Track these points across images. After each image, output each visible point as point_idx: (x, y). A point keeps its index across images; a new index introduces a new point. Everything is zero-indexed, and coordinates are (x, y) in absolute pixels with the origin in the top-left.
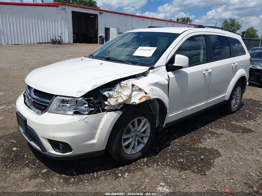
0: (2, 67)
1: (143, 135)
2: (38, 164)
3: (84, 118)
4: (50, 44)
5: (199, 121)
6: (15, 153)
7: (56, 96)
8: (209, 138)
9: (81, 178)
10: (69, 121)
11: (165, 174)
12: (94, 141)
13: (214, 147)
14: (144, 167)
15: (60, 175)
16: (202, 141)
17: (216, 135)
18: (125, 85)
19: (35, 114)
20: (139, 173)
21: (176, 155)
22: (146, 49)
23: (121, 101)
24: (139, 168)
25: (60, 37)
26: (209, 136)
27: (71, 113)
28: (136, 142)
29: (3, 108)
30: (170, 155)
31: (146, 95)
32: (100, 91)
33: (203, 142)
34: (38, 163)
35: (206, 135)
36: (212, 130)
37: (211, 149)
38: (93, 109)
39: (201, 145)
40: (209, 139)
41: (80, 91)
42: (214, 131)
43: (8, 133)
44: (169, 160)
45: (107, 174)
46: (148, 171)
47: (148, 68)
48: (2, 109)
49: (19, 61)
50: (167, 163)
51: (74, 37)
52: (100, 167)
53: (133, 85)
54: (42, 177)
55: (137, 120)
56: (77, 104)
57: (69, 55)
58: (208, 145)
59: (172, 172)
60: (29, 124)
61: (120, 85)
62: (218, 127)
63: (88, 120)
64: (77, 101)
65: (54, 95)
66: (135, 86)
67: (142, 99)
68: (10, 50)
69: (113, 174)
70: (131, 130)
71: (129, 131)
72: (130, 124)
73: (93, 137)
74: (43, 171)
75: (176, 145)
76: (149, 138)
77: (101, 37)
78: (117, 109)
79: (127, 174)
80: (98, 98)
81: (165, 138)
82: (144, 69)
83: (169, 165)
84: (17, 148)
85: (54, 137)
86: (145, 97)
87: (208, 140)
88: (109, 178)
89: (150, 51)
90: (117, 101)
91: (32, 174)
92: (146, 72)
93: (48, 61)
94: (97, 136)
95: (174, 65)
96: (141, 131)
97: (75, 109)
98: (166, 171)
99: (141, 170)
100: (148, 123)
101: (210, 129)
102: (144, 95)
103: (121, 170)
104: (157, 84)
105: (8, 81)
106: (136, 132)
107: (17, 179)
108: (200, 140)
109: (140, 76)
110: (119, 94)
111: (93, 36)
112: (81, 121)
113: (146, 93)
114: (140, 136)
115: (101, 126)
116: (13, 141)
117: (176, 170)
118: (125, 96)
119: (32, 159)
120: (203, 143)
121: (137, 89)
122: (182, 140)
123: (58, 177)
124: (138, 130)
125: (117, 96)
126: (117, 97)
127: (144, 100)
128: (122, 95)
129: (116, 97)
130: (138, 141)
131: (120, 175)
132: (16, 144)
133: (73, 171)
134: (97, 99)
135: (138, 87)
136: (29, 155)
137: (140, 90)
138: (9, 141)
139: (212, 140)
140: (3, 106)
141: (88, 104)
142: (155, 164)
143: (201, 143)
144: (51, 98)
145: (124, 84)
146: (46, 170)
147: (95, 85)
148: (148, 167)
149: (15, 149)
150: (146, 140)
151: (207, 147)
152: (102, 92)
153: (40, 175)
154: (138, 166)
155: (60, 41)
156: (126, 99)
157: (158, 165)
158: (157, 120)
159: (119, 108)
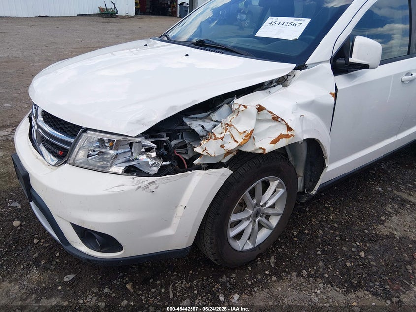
0: (15, 55)
1: (270, 211)
2: (57, 260)
3: (146, 183)
4: (97, 18)
5: (371, 173)
6: (17, 232)
7: (86, 130)
8: (397, 212)
9: (142, 300)
10: (114, 189)
11: (316, 299)
12: (170, 231)
13: (408, 233)
14: (271, 278)
15: (100, 291)
16: (383, 218)
17: (408, 206)
18: (242, 108)
19: (44, 164)
20: (262, 295)
21: (335, 252)
22: (286, 22)
23: (231, 146)
24: (261, 281)
25: (114, 4)
26: (396, 206)
27: (120, 169)
28: (257, 226)
29: (6, 133)
30: (323, 251)
31: (290, 133)
32: (185, 120)
33: (385, 221)
34: (58, 258)
35: (390, 205)
36: (399, 194)
37: (403, 237)
38: (168, 163)
39: (383, 230)
40: (396, 215)
41: (138, 122)
42: (405, 196)
43: (8, 186)
44: (321, 263)
45: (196, 292)
46: (280, 289)
47: (294, 65)
48: (4, 135)
49: (45, 45)
50: (317, 271)
51: (136, 4)
52: (180, 275)
53: (260, 109)
54: (64, 295)
55: (262, 182)
56: (131, 148)
57: (127, 37)
58: (396, 230)
59: (330, 294)
60: (33, 184)
61: (231, 107)
62: (410, 189)
63: (156, 188)
64: (131, 145)
65: (81, 127)
66: (265, 112)
67: (278, 141)
68: (30, 26)
69: (207, 294)
70: (248, 203)
71: (243, 206)
72: (246, 192)
73: (167, 224)
74: (66, 279)
75: (332, 227)
76: (281, 218)
77: (182, 4)
78: (220, 162)
79: (236, 297)
80: (180, 136)
81: (307, 210)
82: (283, 68)
83: (322, 276)
84: (22, 222)
85: (84, 222)
86: (287, 136)
87: (395, 218)
88: (198, 303)
89: (295, 27)
90: (222, 146)
91: (44, 285)
92: (288, 75)
93: (92, 46)
94: (176, 221)
95: (351, 60)
96: (268, 205)
97: (129, 161)
98: (318, 292)
99: (266, 286)
100: (283, 188)
101: (395, 191)
102: (284, 131)
103: (224, 285)
104: (312, 106)
105: (22, 81)
106: (257, 208)
107: (14, 296)
108: (379, 216)
109: (275, 86)
110: (227, 129)
111: (169, 4)
112: (141, 189)
113: (289, 128)
114: (263, 214)
115: (184, 201)
116: (15, 204)
117: (338, 289)
118: (241, 133)
119: (46, 248)
120: (386, 224)
121: (270, 117)
122: (342, 215)
123: (95, 296)
124: (261, 204)
125: (222, 135)
126: (223, 137)
127: (283, 143)
128: (234, 132)
129: (221, 139)
130: (259, 223)
131: (222, 298)
132: (20, 210)
133: (127, 279)
134: (177, 138)
135: (271, 113)
136: (42, 239)
137: (275, 119)
138: (9, 205)
139: (402, 217)
140: (7, 130)
141: (157, 150)
142: (294, 274)
143: (382, 223)
144: (74, 133)
145: (240, 106)
146: (71, 276)
147: (173, 108)
148: (280, 278)
149: (16, 223)
150: (274, 222)
151: (395, 233)
152: (188, 123)
153: (60, 288)
154: (259, 277)
155: (113, 11)
156: (242, 141)
157: (299, 275)
158: (300, 179)
159: (224, 161)
